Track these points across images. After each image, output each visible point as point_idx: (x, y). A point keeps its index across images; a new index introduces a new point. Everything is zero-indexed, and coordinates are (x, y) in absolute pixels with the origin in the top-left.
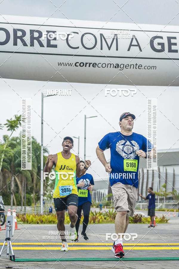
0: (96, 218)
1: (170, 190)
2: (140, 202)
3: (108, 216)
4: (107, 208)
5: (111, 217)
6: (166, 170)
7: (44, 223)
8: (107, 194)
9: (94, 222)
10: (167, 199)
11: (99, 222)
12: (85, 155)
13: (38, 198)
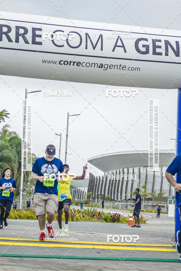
0: (74, 216)
1: (149, 191)
2: (119, 202)
3: (87, 214)
4: (86, 206)
5: (89, 215)
6: (147, 170)
7: (23, 219)
8: (87, 192)
9: (72, 220)
10: (146, 199)
11: (77, 220)
12: (66, 153)
13: (17, 193)
